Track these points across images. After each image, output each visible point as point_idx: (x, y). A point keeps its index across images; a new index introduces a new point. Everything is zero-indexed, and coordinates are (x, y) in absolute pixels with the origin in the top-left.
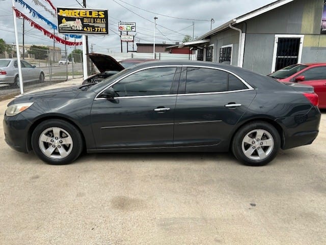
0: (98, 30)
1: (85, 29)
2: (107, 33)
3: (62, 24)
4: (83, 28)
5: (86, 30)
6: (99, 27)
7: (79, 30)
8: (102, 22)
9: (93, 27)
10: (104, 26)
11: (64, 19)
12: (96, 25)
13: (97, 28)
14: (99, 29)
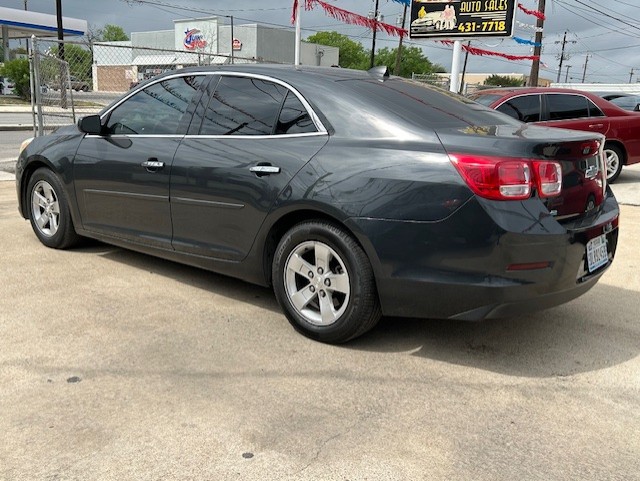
0: (488, 26)
1: (461, 28)
2: (509, 34)
3: (417, 21)
4: (457, 24)
5: (463, 28)
6: (490, 20)
7: (449, 31)
8: (501, 7)
9: (479, 21)
10: (502, 16)
11: (423, 8)
12: (485, 15)
13: (485, 24)
14: (492, 23)
